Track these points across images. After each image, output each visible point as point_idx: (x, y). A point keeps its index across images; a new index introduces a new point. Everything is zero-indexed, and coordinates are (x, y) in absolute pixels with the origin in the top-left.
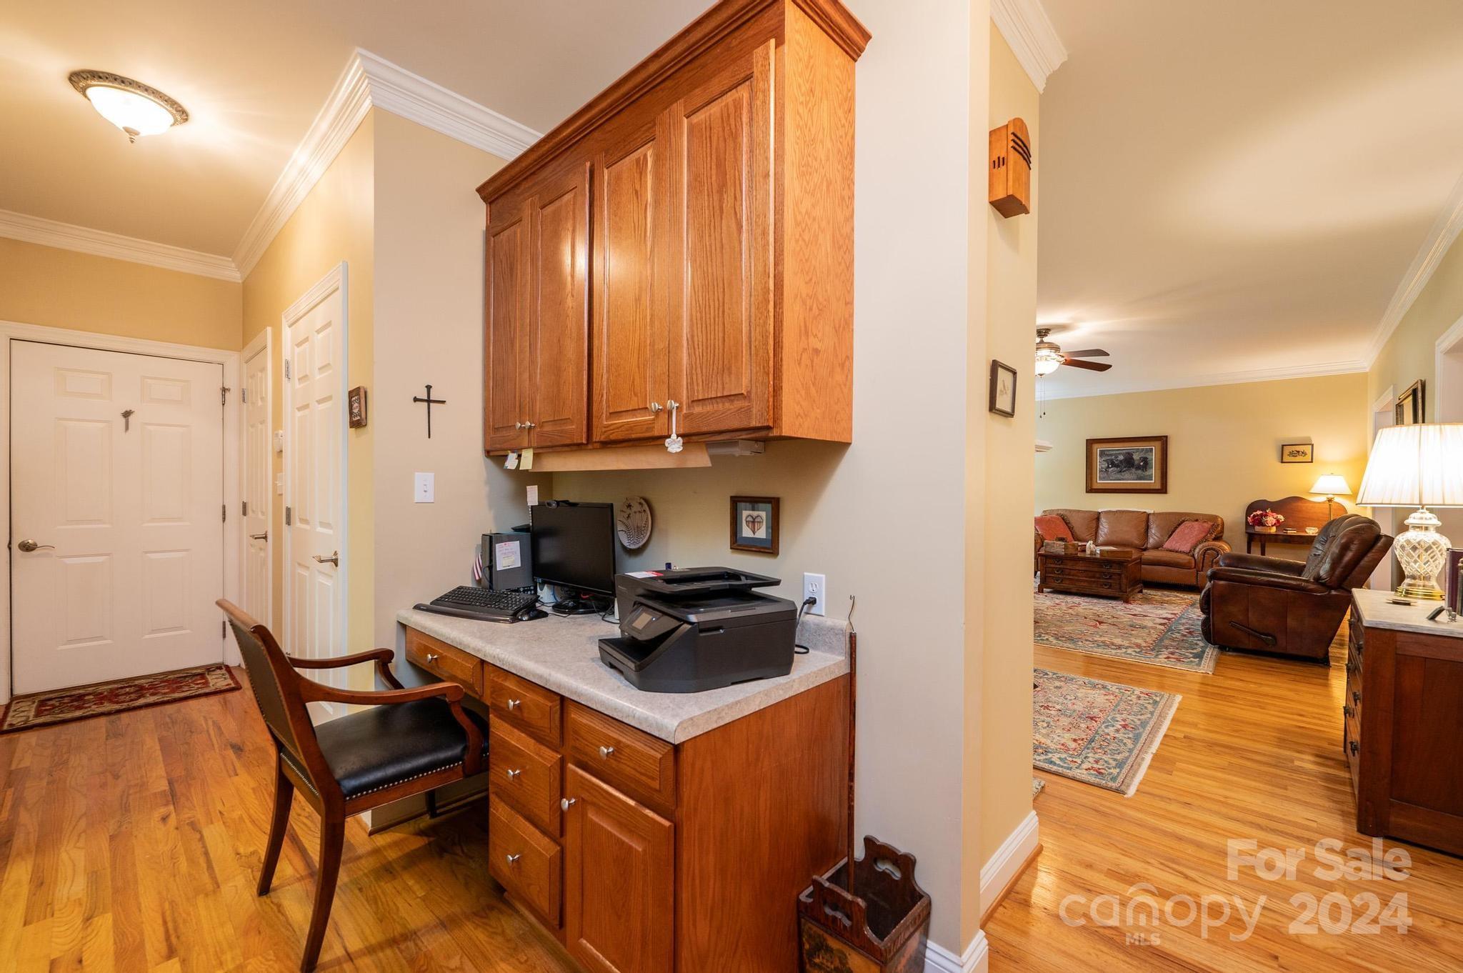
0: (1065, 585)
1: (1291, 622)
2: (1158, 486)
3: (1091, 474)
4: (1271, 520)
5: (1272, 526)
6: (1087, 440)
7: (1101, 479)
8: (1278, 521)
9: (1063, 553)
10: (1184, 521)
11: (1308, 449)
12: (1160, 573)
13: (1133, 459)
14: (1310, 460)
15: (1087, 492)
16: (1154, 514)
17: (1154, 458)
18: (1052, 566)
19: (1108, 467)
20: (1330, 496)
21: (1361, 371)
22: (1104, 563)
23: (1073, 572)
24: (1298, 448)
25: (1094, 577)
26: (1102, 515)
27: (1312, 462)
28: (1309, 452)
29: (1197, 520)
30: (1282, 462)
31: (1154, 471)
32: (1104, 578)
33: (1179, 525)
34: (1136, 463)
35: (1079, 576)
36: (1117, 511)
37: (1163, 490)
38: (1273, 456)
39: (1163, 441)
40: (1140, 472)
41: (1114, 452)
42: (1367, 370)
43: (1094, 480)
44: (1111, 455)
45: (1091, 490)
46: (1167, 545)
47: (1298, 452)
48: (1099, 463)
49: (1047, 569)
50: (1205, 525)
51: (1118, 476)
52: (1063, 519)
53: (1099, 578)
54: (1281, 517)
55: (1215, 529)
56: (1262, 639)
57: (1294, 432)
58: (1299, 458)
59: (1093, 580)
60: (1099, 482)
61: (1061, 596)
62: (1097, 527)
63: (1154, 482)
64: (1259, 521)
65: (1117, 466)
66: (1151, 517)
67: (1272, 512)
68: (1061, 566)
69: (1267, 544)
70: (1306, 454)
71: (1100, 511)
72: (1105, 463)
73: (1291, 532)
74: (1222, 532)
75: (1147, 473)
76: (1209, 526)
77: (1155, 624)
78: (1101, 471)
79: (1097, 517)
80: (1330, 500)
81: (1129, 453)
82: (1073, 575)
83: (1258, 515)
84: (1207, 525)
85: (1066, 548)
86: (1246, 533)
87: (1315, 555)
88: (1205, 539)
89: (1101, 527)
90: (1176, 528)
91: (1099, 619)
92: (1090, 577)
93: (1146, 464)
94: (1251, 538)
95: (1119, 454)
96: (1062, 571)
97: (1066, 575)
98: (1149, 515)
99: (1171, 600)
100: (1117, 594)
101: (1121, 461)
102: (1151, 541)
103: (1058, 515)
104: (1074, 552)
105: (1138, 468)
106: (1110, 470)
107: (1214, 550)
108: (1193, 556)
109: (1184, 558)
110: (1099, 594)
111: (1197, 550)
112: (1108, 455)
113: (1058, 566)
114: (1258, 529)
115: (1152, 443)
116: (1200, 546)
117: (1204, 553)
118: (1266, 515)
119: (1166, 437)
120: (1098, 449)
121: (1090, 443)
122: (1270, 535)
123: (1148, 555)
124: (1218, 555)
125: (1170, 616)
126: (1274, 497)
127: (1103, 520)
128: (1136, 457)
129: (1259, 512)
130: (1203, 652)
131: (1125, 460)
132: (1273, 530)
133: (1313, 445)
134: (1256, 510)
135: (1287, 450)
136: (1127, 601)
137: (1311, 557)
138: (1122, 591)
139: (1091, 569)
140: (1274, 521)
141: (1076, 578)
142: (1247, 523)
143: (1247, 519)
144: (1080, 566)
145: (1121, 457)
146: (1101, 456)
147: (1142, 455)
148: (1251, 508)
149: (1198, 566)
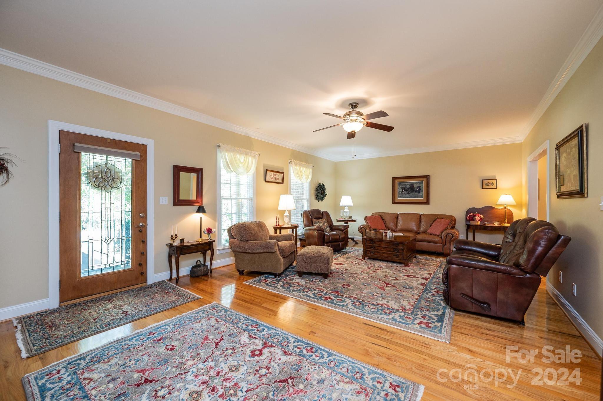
0: (376, 255)
1: (500, 296)
2: (425, 201)
3: (395, 194)
4: (478, 218)
5: (478, 221)
6: (393, 178)
7: (399, 197)
8: (481, 218)
9: (375, 238)
10: (437, 218)
11: (494, 182)
12: (425, 246)
13: (414, 187)
14: (495, 188)
15: (393, 204)
16: (423, 215)
17: (423, 186)
18: (369, 244)
19: (402, 191)
20: (505, 206)
21: (519, 142)
22: (395, 243)
23: (380, 248)
24: (490, 181)
25: (390, 251)
26: (399, 215)
27: (496, 188)
28: (495, 183)
29: (443, 218)
30: (482, 188)
31: (423, 193)
32: (395, 252)
33: (435, 220)
34: (415, 189)
35: (382, 250)
36: (406, 214)
37: (427, 203)
38: (479, 185)
39: (427, 177)
40: (417, 193)
41: (405, 184)
42: (522, 141)
43: (396, 198)
44: (404, 185)
45: (394, 203)
46: (429, 231)
47: (490, 183)
48: (398, 189)
49: (367, 246)
50: (447, 220)
51: (407, 196)
52: (381, 217)
53: (392, 252)
54: (482, 216)
55: (451, 222)
56: (481, 306)
57: (488, 173)
58: (491, 187)
59: (390, 252)
60: (399, 199)
61: (373, 262)
62: (397, 222)
63: (423, 199)
64: (472, 219)
65: (406, 191)
66: (422, 216)
67: (478, 214)
68: (374, 245)
69: (476, 230)
70: (493, 184)
71: (398, 213)
72: (401, 189)
73: (487, 224)
74: (455, 224)
75: (421, 194)
76: (449, 221)
77: (418, 284)
78: (399, 193)
79: (397, 216)
80: (505, 208)
81: (412, 184)
82: (380, 250)
83: (471, 215)
84: (448, 221)
85: (376, 234)
86: (466, 224)
87: (507, 242)
88: (447, 228)
89: (399, 221)
90: (433, 222)
91: (387, 281)
92: (388, 251)
93: (420, 189)
94: (469, 227)
95: (408, 184)
96: (374, 247)
97: (377, 250)
98: (421, 215)
99: (430, 262)
100: (401, 261)
101: (408, 188)
102: (422, 229)
103: (379, 215)
104: (380, 237)
105: (416, 191)
106: (403, 192)
107: (451, 234)
108: (441, 237)
109: (437, 239)
110: (392, 260)
111: (443, 234)
112: (402, 185)
113: (372, 245)
114: (472, 223)
115: (422, 179)
116: (444, 232)
117: (447, 236)
118: (475, 216)
119: (429, 176)
120: (398, 182)
121: (394, 179)
122: (477, 226)
123: (419, 237)
124: (453, 237)
125: (427, 276)
126: (479, 206)
127: (400, 218)
128: (415, 186)
129: (472, 214)
130: (444, 313)
131: (410, 187)
132: (479, 223)
133: (497, 180)
134: (471, 213)
135: (485, 182)
136: (407, 265)
137: (504, 243)
138: (404, 260)
139: (389, 247)
140: (479, 218)
141: (381, 251)
142: (466, 219)
143: (466, 217)
144: (383, 245)
145: (408, 186)
146: (399, 185)
147: (418, 185)
148: (468, 212)
149: (443, 242)
